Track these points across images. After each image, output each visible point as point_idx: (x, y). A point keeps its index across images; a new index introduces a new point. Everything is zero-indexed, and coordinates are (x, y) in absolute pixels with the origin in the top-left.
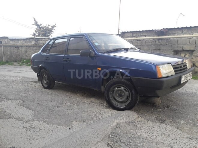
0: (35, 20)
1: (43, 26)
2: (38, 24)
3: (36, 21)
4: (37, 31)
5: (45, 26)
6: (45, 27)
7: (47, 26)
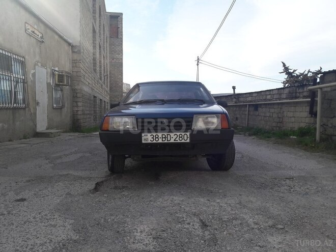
0: (284, 65)
1: (298, 74)
2: (290, 71)
3: (287, 66)
4: (286, 83)
5: (302, 72)
6: (302, 74)
7: (306, 73)
